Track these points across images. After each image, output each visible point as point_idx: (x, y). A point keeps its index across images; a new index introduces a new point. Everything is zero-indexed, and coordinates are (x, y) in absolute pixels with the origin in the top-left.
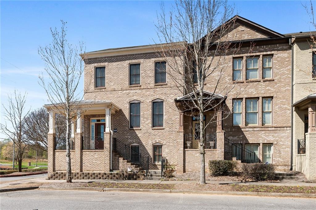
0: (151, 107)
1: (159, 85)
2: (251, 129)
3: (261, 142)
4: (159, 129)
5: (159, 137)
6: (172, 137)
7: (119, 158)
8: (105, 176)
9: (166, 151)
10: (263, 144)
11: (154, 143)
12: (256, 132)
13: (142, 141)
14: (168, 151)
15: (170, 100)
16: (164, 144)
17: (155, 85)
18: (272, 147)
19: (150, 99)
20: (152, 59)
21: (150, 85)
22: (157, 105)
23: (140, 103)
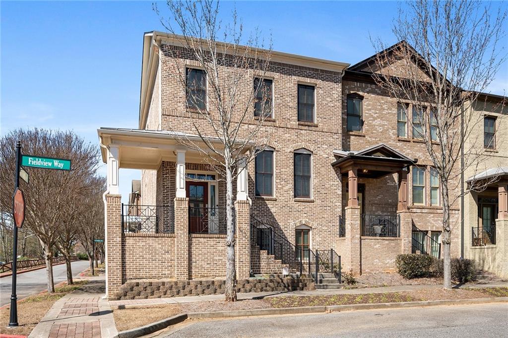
0: (292, 161)
1: (306, 126)
2: (419, 211)
3: (429, 229)
4: (305, 202)
5: (305, 215)
6: (325, 216)
7: (260, 252)
8: (248, 287)
9: (317, 239)
10: (432, 231)
11: (298, 225)
12: (424, 214)
13: (278, 221)
14: (320, 239)
15: (322, 153)
16: (313, 227)
17: (298, 124)
18: (439, 237)
19: (291, 148)
20: (293, 77)
21: (291, 122)
22: (301, 159)
23: (273, 151)
